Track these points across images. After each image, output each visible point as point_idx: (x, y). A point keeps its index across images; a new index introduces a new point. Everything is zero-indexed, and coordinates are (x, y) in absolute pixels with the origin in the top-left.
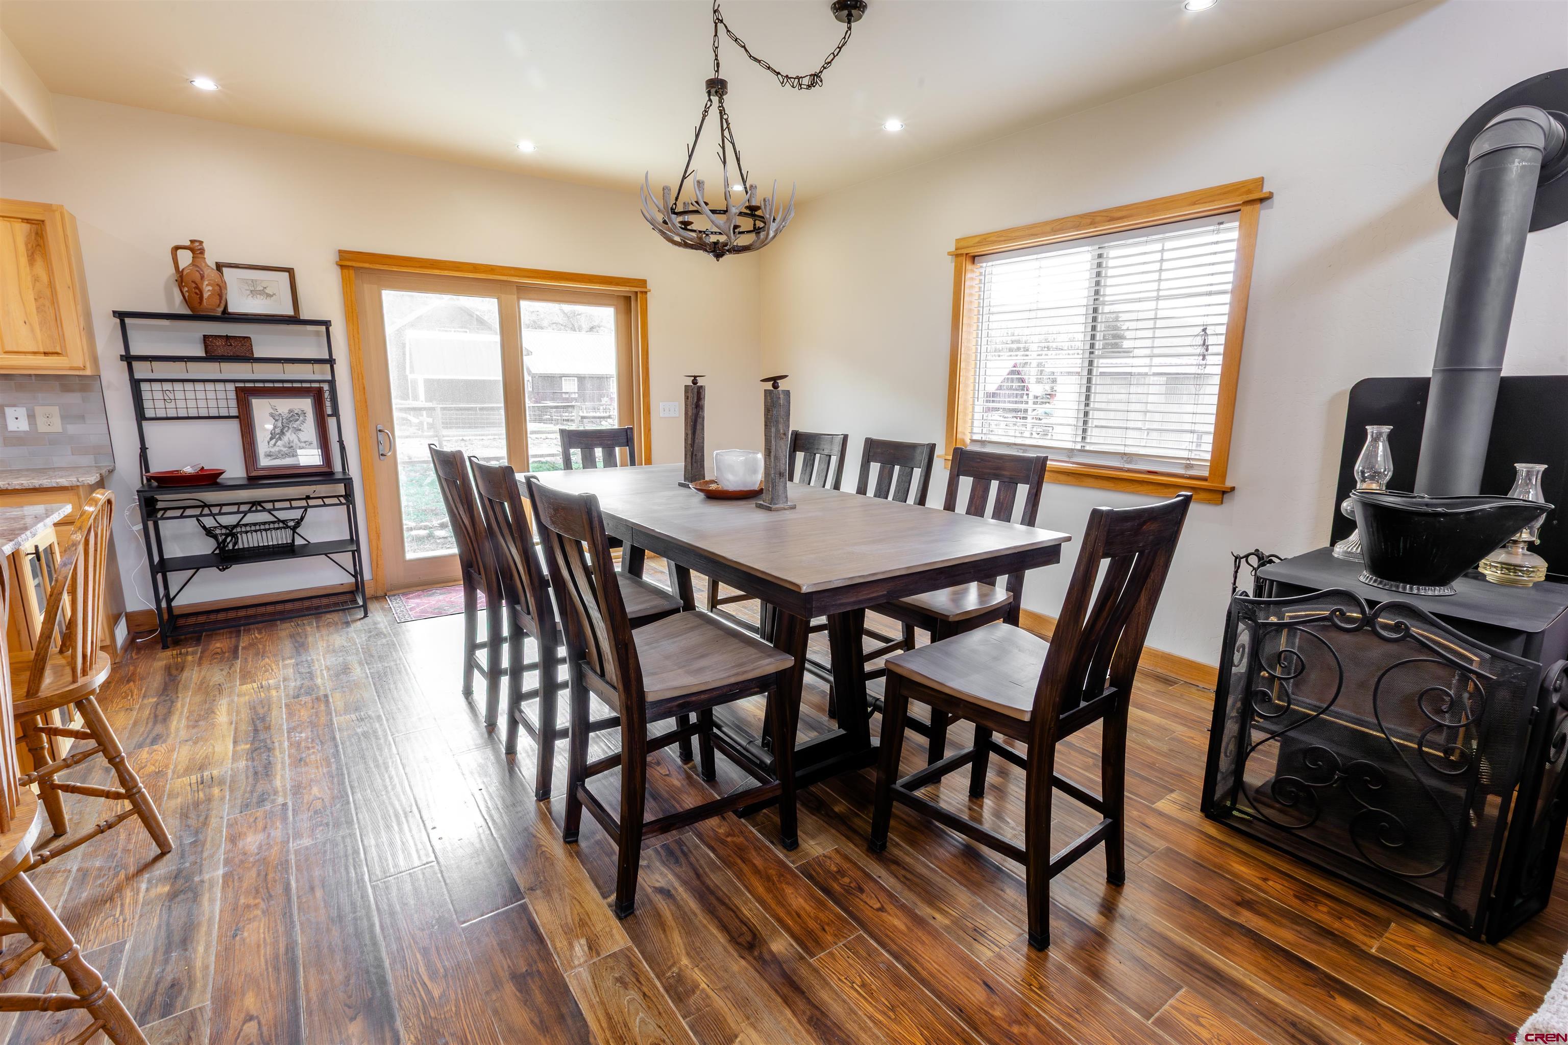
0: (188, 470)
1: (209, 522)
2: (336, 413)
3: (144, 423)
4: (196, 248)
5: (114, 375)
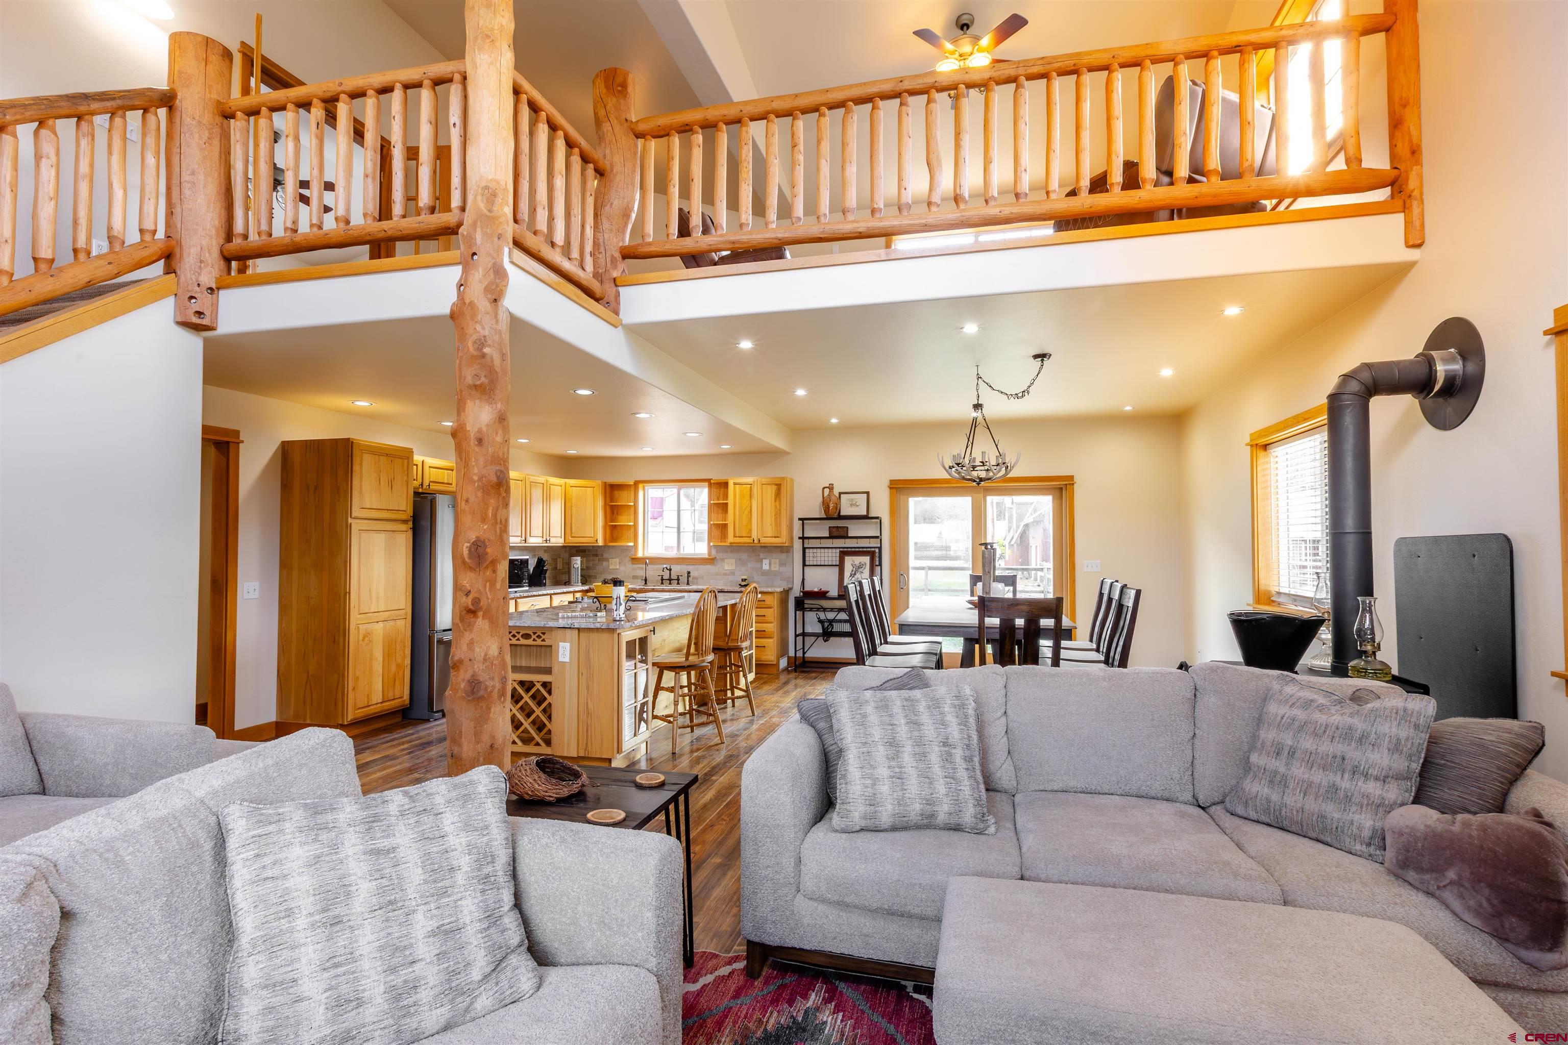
0: (816, 590)
1: (822, 616)
2: (880, 565)
3: (805, 568)
4: (831, 487)
5: (797, 545)
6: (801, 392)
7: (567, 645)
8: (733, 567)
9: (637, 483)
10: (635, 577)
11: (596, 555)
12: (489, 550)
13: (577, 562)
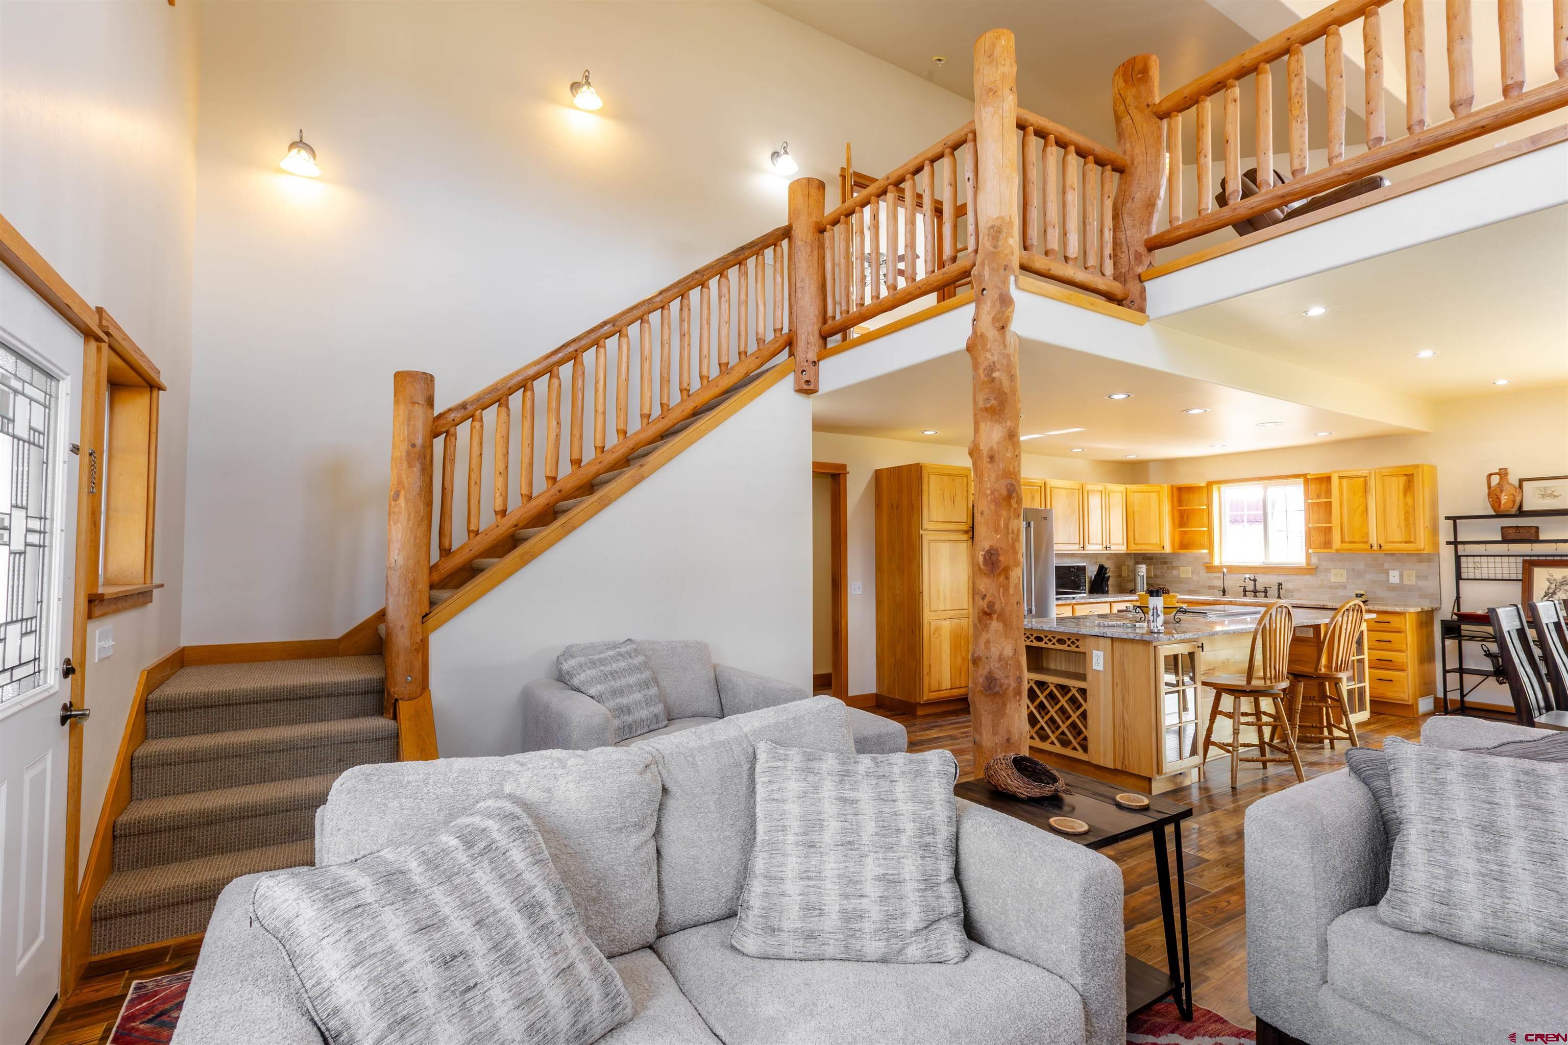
0: (1480, 611)
1: (1491, 646)
3: (1461, 581)
4: (1503, 474)
5: (1447, 554)
6: (1426, 354)
7: (1101, 654)
8: (1343, 580)
9: (1210, 484)
10: (1211, 588)
11: (1165, 563)
12: (1001, 558)
13: (1143, 569)
